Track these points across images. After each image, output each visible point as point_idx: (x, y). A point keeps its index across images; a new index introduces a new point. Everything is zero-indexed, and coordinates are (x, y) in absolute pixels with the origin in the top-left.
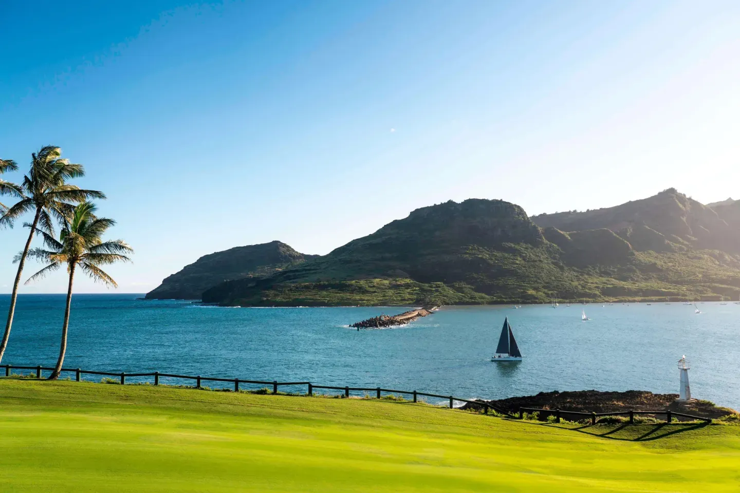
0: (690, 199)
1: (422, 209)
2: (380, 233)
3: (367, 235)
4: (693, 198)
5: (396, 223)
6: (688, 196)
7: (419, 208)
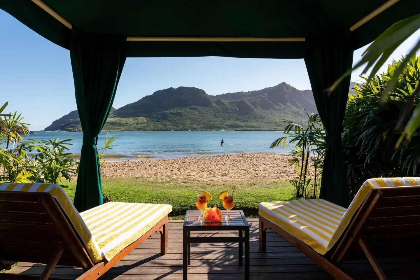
0: (292, 87)
1: (159, 91)
2: (140, 101)
3: (134, 102)
4: (293, 87)
5: (147, 97)
6: (291, 86)
7: (158, 90)
